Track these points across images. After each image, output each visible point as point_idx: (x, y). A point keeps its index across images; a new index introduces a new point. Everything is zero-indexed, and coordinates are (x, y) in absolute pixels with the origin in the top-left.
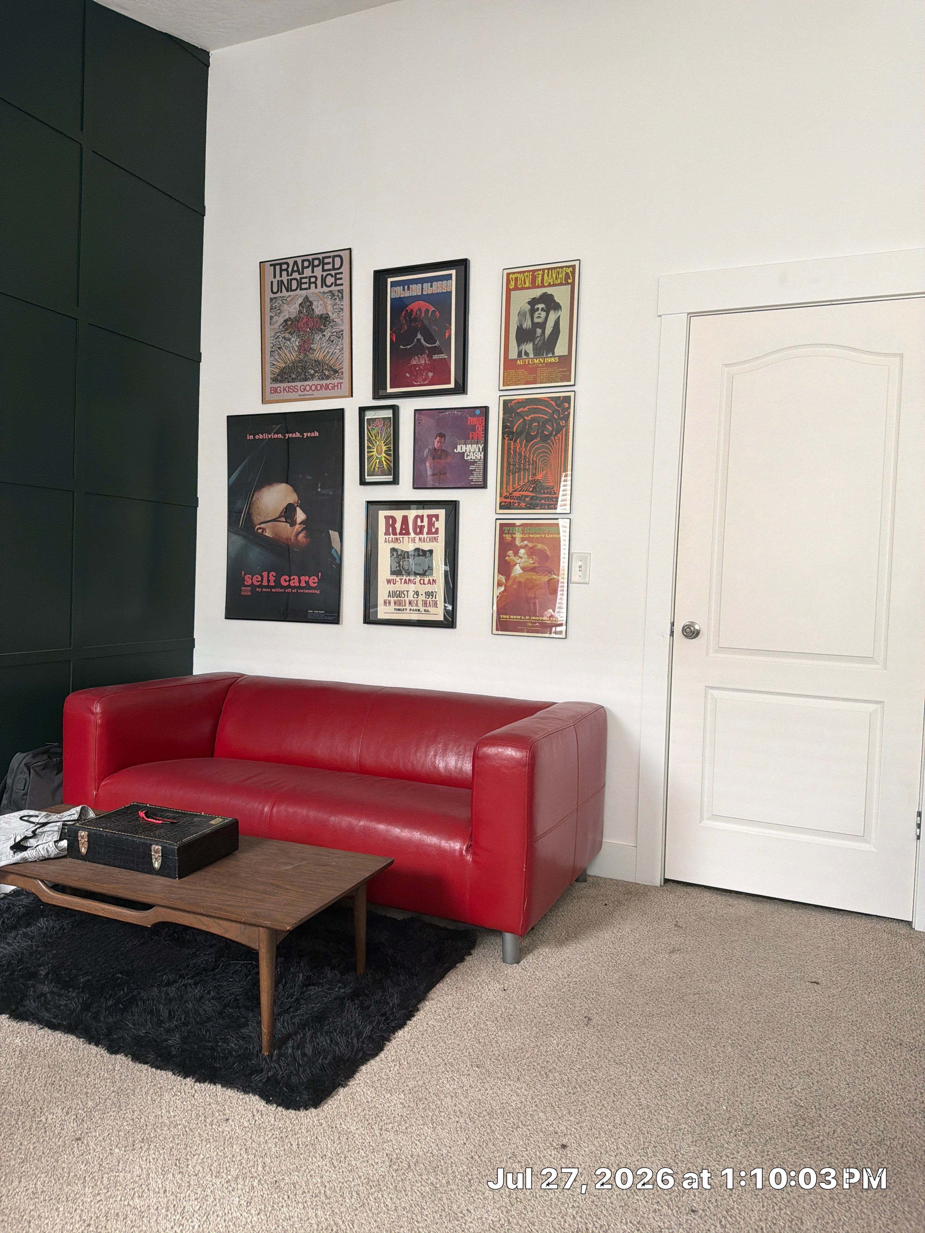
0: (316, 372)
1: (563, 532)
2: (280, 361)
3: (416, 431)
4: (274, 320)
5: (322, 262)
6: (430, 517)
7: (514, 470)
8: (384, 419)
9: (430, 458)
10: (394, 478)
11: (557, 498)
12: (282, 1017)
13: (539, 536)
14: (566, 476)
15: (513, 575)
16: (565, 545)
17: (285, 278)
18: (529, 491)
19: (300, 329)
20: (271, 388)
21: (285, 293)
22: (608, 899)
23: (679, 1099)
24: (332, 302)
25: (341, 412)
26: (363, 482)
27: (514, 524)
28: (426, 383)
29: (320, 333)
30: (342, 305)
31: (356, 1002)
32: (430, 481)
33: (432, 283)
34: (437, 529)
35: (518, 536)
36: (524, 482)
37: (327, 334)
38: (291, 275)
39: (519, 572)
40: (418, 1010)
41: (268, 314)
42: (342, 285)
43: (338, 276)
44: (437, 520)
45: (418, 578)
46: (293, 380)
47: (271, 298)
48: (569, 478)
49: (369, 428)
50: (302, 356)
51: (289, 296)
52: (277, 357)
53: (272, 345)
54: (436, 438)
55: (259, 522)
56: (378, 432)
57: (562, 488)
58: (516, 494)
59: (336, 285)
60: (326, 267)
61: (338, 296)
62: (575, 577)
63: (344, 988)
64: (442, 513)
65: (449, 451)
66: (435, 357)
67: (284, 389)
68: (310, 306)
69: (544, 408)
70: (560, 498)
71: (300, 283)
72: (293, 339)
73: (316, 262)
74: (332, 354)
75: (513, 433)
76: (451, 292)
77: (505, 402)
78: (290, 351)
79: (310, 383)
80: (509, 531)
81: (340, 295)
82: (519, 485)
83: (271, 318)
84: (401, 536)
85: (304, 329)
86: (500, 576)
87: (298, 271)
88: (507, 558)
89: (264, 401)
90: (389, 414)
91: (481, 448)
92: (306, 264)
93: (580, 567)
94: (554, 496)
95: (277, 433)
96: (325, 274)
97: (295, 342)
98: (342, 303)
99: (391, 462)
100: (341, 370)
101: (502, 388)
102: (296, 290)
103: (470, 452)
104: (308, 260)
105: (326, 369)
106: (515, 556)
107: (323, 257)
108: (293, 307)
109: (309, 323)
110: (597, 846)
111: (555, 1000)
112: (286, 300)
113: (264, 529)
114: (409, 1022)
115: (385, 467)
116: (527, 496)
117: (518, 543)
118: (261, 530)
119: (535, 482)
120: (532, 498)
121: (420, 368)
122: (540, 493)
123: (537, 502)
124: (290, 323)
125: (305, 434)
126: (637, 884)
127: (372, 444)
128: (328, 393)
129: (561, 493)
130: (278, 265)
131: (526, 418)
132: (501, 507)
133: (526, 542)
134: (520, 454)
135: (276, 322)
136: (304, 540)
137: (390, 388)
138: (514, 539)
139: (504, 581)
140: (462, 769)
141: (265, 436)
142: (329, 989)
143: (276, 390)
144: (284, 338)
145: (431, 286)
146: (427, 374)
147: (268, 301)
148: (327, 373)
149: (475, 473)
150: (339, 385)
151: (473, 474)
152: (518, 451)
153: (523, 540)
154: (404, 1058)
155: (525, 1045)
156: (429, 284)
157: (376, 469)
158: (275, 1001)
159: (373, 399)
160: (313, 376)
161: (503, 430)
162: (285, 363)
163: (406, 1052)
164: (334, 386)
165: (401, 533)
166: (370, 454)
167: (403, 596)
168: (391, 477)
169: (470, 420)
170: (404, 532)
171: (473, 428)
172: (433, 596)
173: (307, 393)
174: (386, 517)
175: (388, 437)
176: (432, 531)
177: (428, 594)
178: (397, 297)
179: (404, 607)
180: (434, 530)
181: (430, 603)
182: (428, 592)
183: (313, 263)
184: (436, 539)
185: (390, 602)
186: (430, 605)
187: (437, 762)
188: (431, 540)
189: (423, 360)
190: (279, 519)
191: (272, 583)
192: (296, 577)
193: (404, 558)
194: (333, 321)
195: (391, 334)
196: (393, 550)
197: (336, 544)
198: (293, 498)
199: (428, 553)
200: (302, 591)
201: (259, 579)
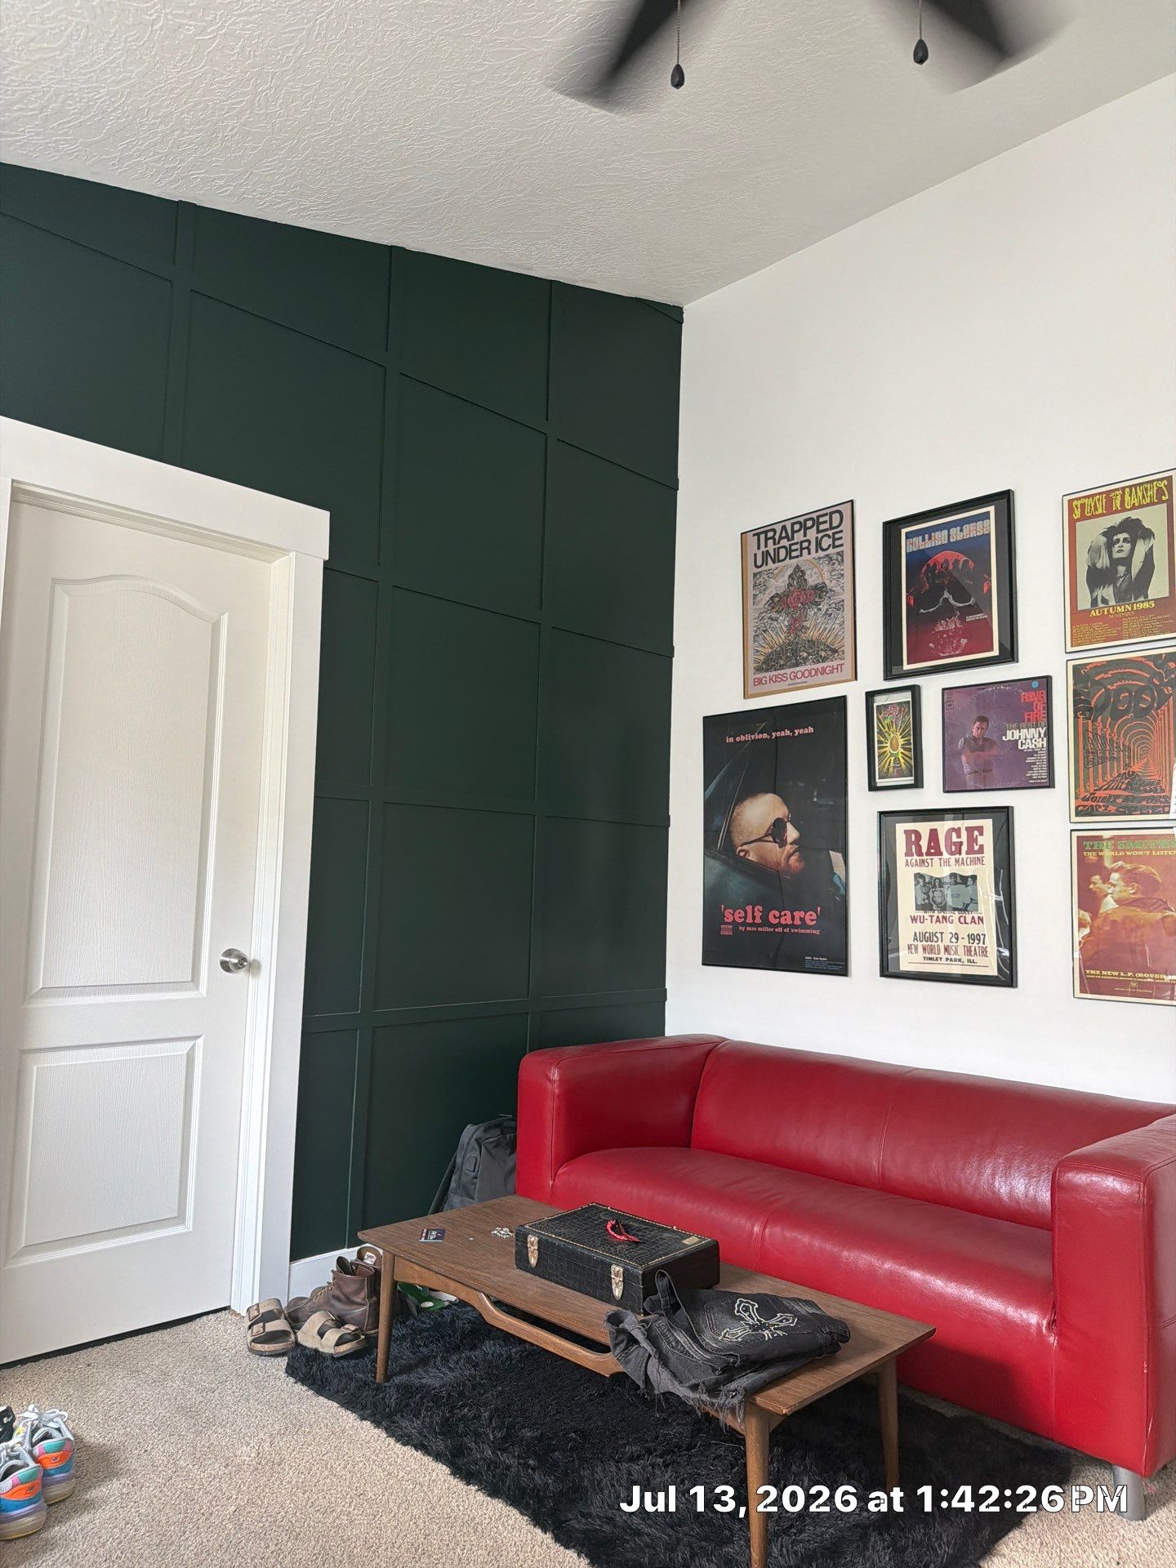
0: (809, 654)
2: (764, 645)
3: (947, 717)
4: (758, 598)
5: (817, 522)
6: (970, 830)
7: (1096, 760)
8: (900, 704)
9: (967, 750)
10: (916, 779)
11: (1169, 797)
13: (1141, 853)
15: (1103, 910)
17: (771, 547)
18: (1120, 789)
19: (790, 605)
20: (754, 679)
21: (771, 564)
24: (829, 568)
25: (843, 700)
26: (873, 787)
28: (958, 652)
29: (815, 606)
30: (842, 570)
32: (970, 784)
33: (961, 526)
34: (982, 847)
35: (1107, 854)
36: (1111, 777)
37: (824, 607)
38: (779, 543)
39: (1112, 907)
41: (751, 592)
42: (842, 545)
43: (837, 536)
44: (981, 834)
45: (957, 914)
46: (782, 667)
47: (754, 573)
49: (880, 717)
50: (792, 638)
51: (777, 568)
52: (762, 642)
53: (756, 628)
54: (975, 723)
55: (741, 843)
56: (892, 722)
58: (1100, 794)
59: (834, 547)
60: (822, 527)
61: (837, 560)
64: (987, 824)
65: (994, 738)
66: (969, 618)
67: (771, 679)
68: (801, 577)
69: (1138, 672)
71: (789, 551)
72: (781, 618)
73: (809, 523)
74: (829, 631)
75: (1089, 709)
76: (989, 535)
77: (1075, 668)
78: (777, 633)
79: (802, 668)
80: (1092, 846)
81: (840, 558)
82: (1104, 781)
83: (755, 596)
84: (929, 857)
85: (794, 605)
87: (787, 537)
88: (1091, 886)
89: (745, 696)
91: (1042, 732)
92: (797, 527)
95: (761, 732)
96: (820, 535)
97: (784, 621)
98: (842, 567)
99: (911, 759)
100: (842, 649)
101: (1070, 649)
102: (783, 560)
103: (1026, 739)
104: (799, 523)
105: (822, 650)
106: (1104, 883)
107: (817, 516)
108: (781, 580)
109: (801, 596)
112: (773, 573)
113: (747, 852)
115: (903, 766)
116: (1118, 797)
117: (1108, 864)
118: (743, 853)
119: (1130, 775)
120: (1126, 799)
121: (948, 636)
122: (1139, 791)
123: (1135, 804)
124: (777, 599)
125: (796, 730)
127: (885, 737)
128: (825, 678)
130: (764, 533)
131: (1110, 686)
132: (1078, 814)
133: (1120, 863)
134: (1103, 737)
136: (798, 866)
137: (908, 663)
138: (1101, 858)
139: (1088, 919)
140: (1036, 1199)
141: (748, 737)
143: (761, 681)
144: (771, 618)
145: (961, 530)
146: (959, 641)
147: (750, 577)
148: (823, 654)
149: (1035, 768)
150: (840, 667)
151: (1032, 769)
152: (1099, 732)
153: (1115, 859)
156: (958, 528)
157: (891, 770)
159: (885, 680)
160: (805, 660)
161: (1074, 706)
162: (772, 648)
164: (833, 669)
165: (928, 854)
166: (882, 750)
167: (935, 939)
168: (913, 778)
169: (1024, 695)
170: (932, 851)
171: (1030, 706)
172: (979, 940)
173: (798, 681)
174: (906, 832)
175: (906, 727)
176: (974, 849)
177: (972, 938)
178: (914, 550)
179: (937, 956)
180: (976, 848)
181: (975, 950)
182: (972, 934)
183: (805, 524)
184: (980, 861)
185: (916, 948)
186: (976, 954)
187: (997, 1184)
188: (973, 862)
189: (952, 624)
190: (765, 839)
191: (758, 921)
192: (788, 912)
193: (935, 886)
194: (831, 590)
195: (907, 596)
196: (919, 876)
197: (839, 869)
198: (781, 811)
199: (970, 879)
200: (796, 931)
201: (743, 915)
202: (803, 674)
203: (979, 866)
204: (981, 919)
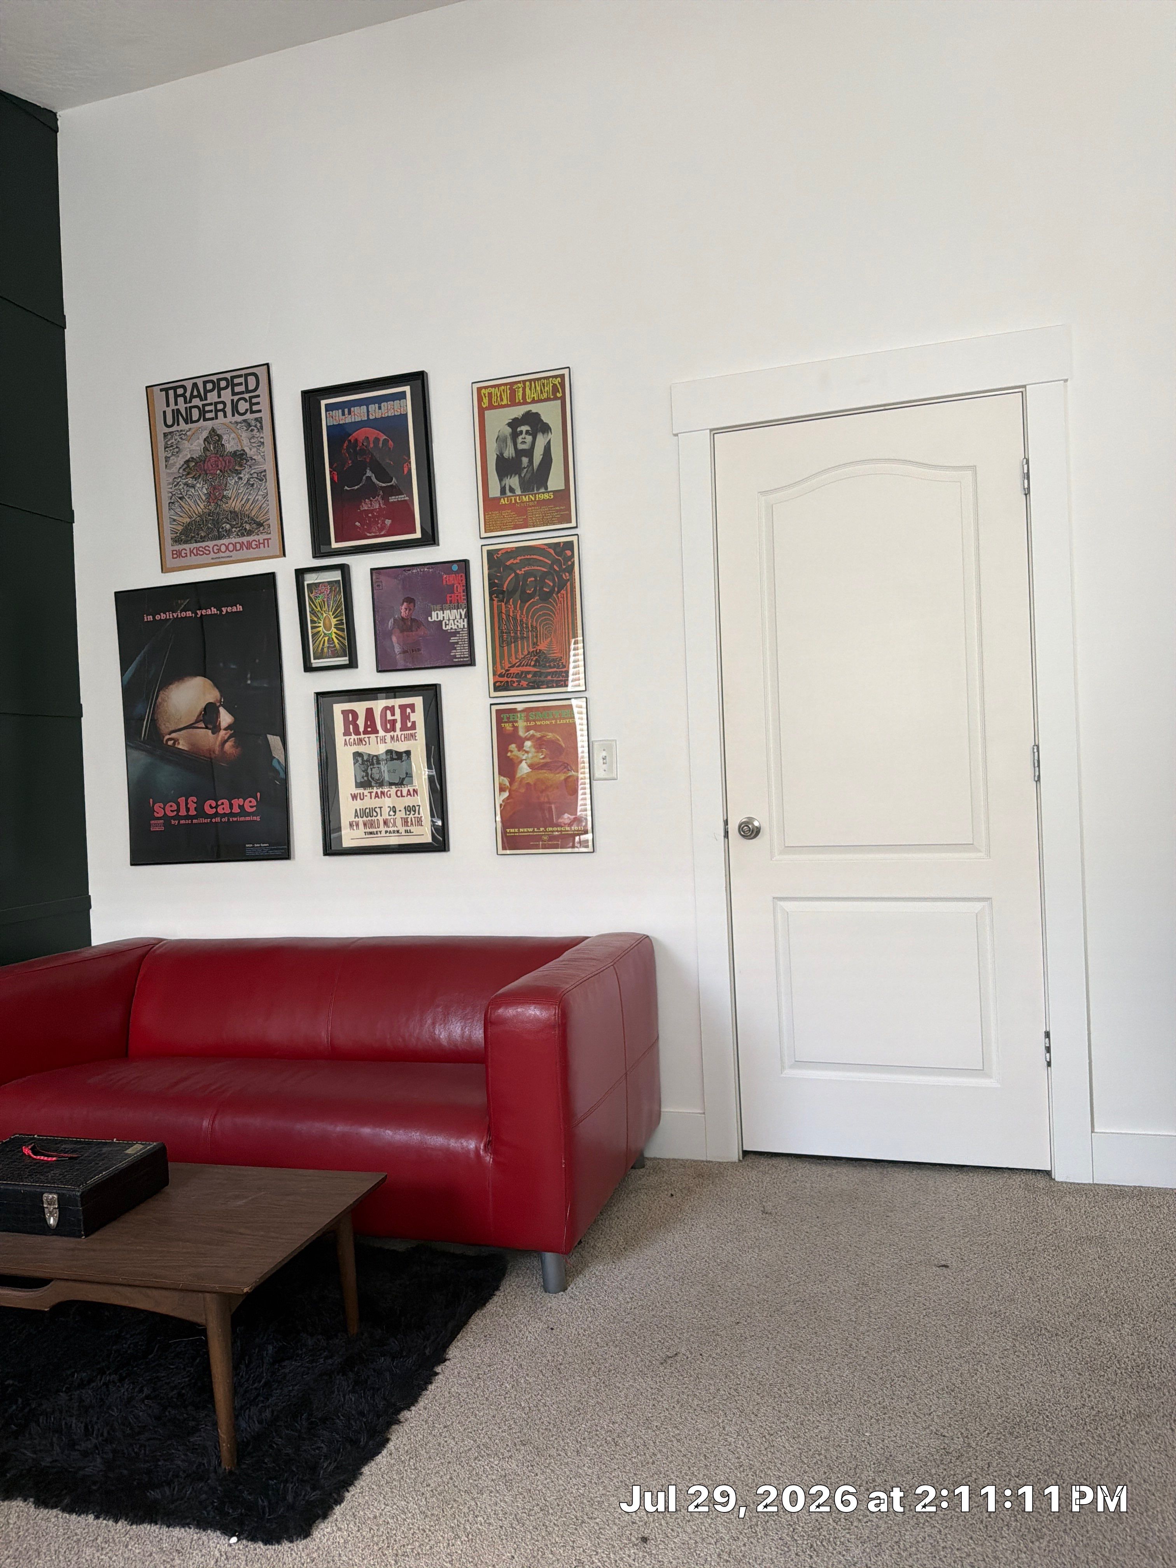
0: (232, 526)
1: (578, 713)
2: (181, 514)
3: (375, 597)
4: (171, 462)
5: (231, 383)
6: (403, 708)
7: (509, 639)
8: (329, 582)
9: (397, 631)
10: (350, 660)
11: (567, 672)
12: (247, 1411)
13: (548, 722)
14: (576, 643)
15: (519, 775)
16: (582, 730)
17: (182, 406)
18: (530, 665)
19: (208, 472)
20: (173, 551)
21: (183, 426)
22: (674, 1188)
23: (791, 1449)
24: (249, 434)
25: (271, 577)
26: (308, 668)
27: (515, 709)
28: (382, 533)
29: (235, 475)
30: (262, 438)
31: (351, 1375)
32: (401, 663)
33: (380, 404)
34: (414, 723)
35: (521, 724)
36: (522, 654)
37: (245, 476)
38: (190, 402)
39: (526, 772)
40: (437, 1374)
41: (162, 454)
42: (260, 411)
43: (254, 400)
44: (413, 711)
45: (394, 789)
46: (203, 539)
47: (164, 434)
48: (580, 645)
49: (311, 595)
50: (212, 507)
51: (190, 429)
52: (178, 510)
53: (170, 495)
54: (403, 604)
55: (168, 731)
56: (324, 602)
57: (572, 659)
58: (512, 670)
59: (252, 412)
60: (237, 389)
61: (256, 426)
62: (599, 773)
63: (331, 1357)
64: (418, 701)
65: (421, 618)
66: (392, 499)
67: (191, 552)
68: (218, 441)
69: (541, 558)
70: (571, 671)
71: (203, 413)
72: (198, 485)
73: (223, 384)
74: (252, 504)
75: (503, 592)
76: (407, 414)
77: (490, 553)
78: (195, 501)
79: (225, 541)
80: (508, 718)
81: (259, 425)
82: (516, 658)
83: (167, 459)
84: (366, 736)
85: (212, 471)
86: (502, 778)
87: (199, 396)
88: (509, 754)
89: (163, 570)
90: (336, 576)
91: (463, 613)
92: (209, 386)
93: (604, 759)
94: (563, 670)
95: (185, 610)
96: (236, 398)
97: (202, 489)
98: (262, 435)
99: (344, 639)
100: (267, 523)
101: (484, 535)
102: (198, 421)
103: (449, 620)
104: (212, 382)
105: (246, 522)
106: (519, 751)
107: (231, 377)
108: (195, 444)
109: (220, 463)
110: (654, 1118)
111: (618, 1335)
112: (185, 434)
113: (175, 741)
114: (424, 1393)
115: (337, 646)
116: (529, 673)
117: (522, 733)
118: (172, 742)
119: (538, 653)
120: (535, 674)
121: (373, 514)
122: (545, 666)
123: (542, 679)
124: (192, 464)
125: (223, 609)
126: (709, 1162)
127: (317, 617)
128: (252, 553)
129: (572, 665)
130: (171, 389)
131: (518, 571)
132: (496, 689)
133: (532, 732)
134: (515, 619)
135: (174, 465)
136: (233, 751)
137: (336, 542)
138: (516, 729)
139: (508, 784)
141: (169, 615)
142: (312, 1362)
143: (180, 554)
144: (186, 484)
145: (380, 408)
146: (383, 522)
147: (160, 437)
148: (248, 527)
149: (458, 647)
150: (266, 541)
151: (455, 649)
152: (511, 614)
153: (528, 729)
154: (421, 1446)
155: (582, 1404)
156: (377, 405)
157: (326, 650)
158: (236, 1389)
159: (314, 557)
160: (229, 533)
161: (490, 589)
162: (190, 517)
163: (424, 1436)
164: (260, 544)
165: (365, 732)
166: (316, 630)
167: (375, 814)
168: (347, 658)
169: (446, 578)
170: (369, 729)
171: (451, 589)
172: (415, 811)
173: (223, 555)
174: (343, 712)
175: (338, 607)
176: (408, 726)
177: (409, 809)
178: (335, 423)
179: (378, 830)
180: (409, 725)
181: (411, 820)
182: (409, 806)
183: (219, 384)
184: (413, 736)
185: (357, 825)
186: (412, 824)
187: (437, 1032)
188: (407, 738)
189: (376, 504)
190: (196, 725)
191: (193, 812)
192: (226, 801)
193: (372, 764)
194: (252, 459)
195: (330, 472)
196: (357, 755)
197: (278, 754)
198: (213, 695)
199: (404, 755)
200: (235, 819)
201: (175, 807)
202: (227, 548)
203: (412, 742)
204: (415, 791)
